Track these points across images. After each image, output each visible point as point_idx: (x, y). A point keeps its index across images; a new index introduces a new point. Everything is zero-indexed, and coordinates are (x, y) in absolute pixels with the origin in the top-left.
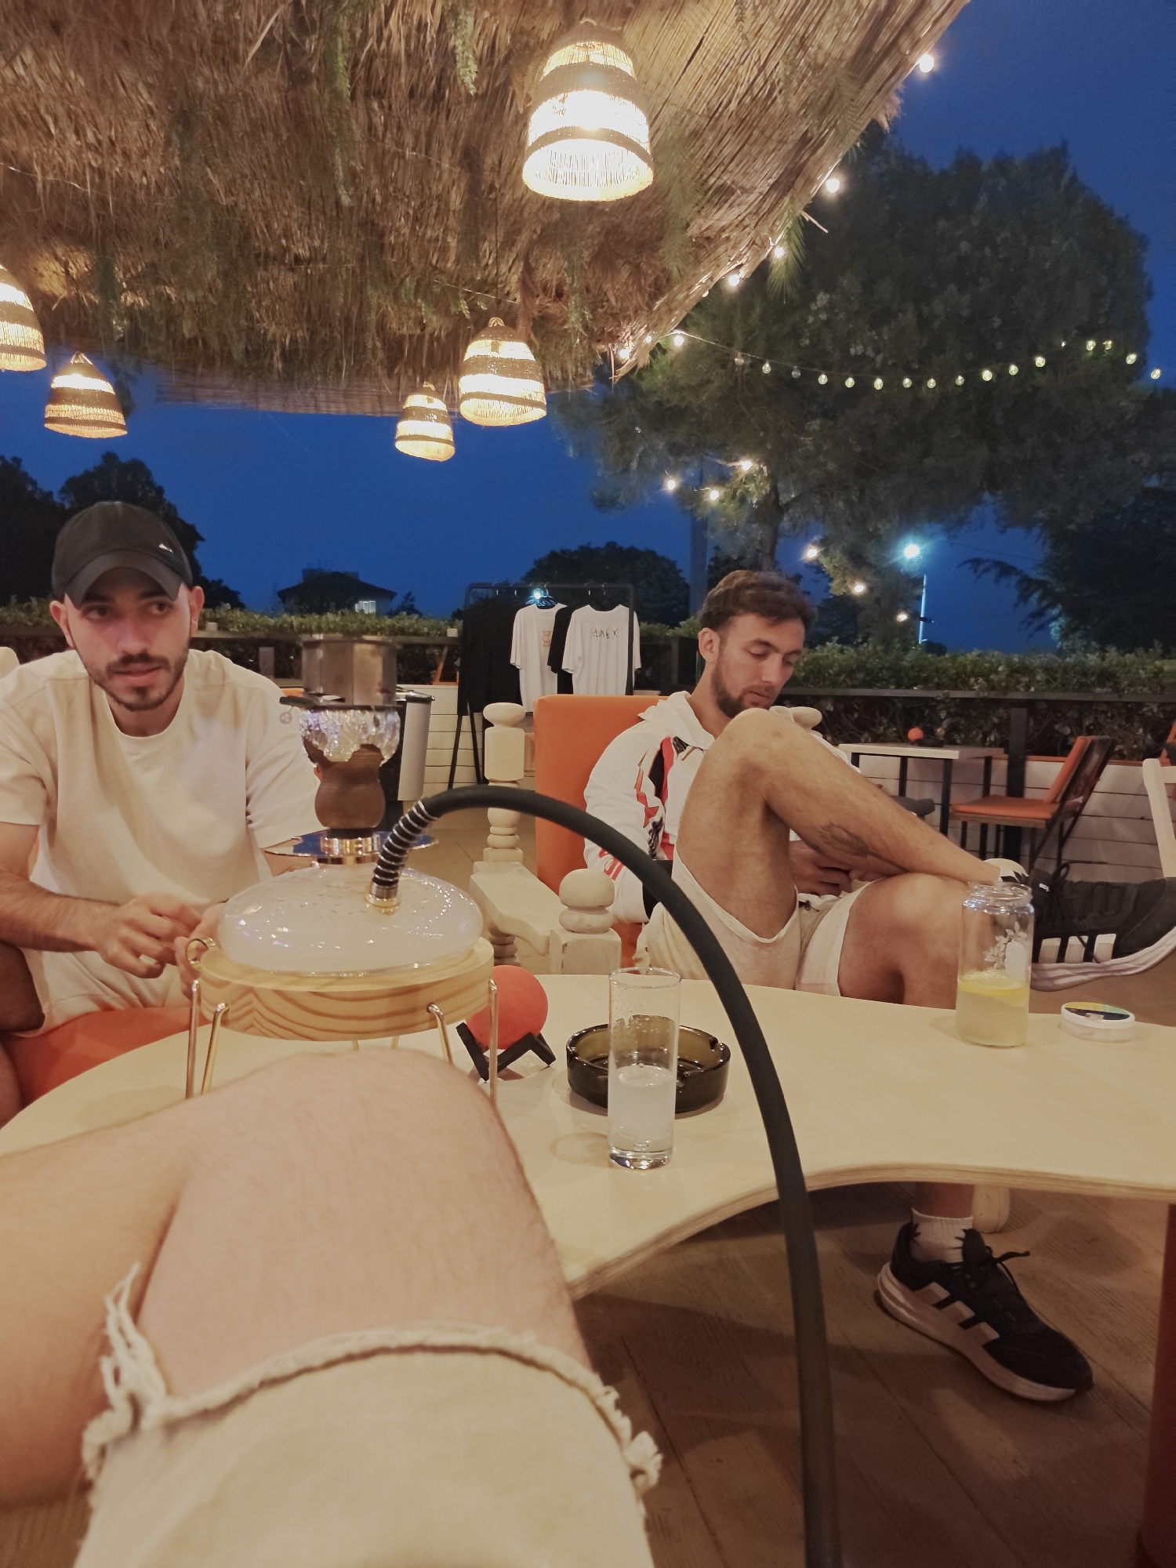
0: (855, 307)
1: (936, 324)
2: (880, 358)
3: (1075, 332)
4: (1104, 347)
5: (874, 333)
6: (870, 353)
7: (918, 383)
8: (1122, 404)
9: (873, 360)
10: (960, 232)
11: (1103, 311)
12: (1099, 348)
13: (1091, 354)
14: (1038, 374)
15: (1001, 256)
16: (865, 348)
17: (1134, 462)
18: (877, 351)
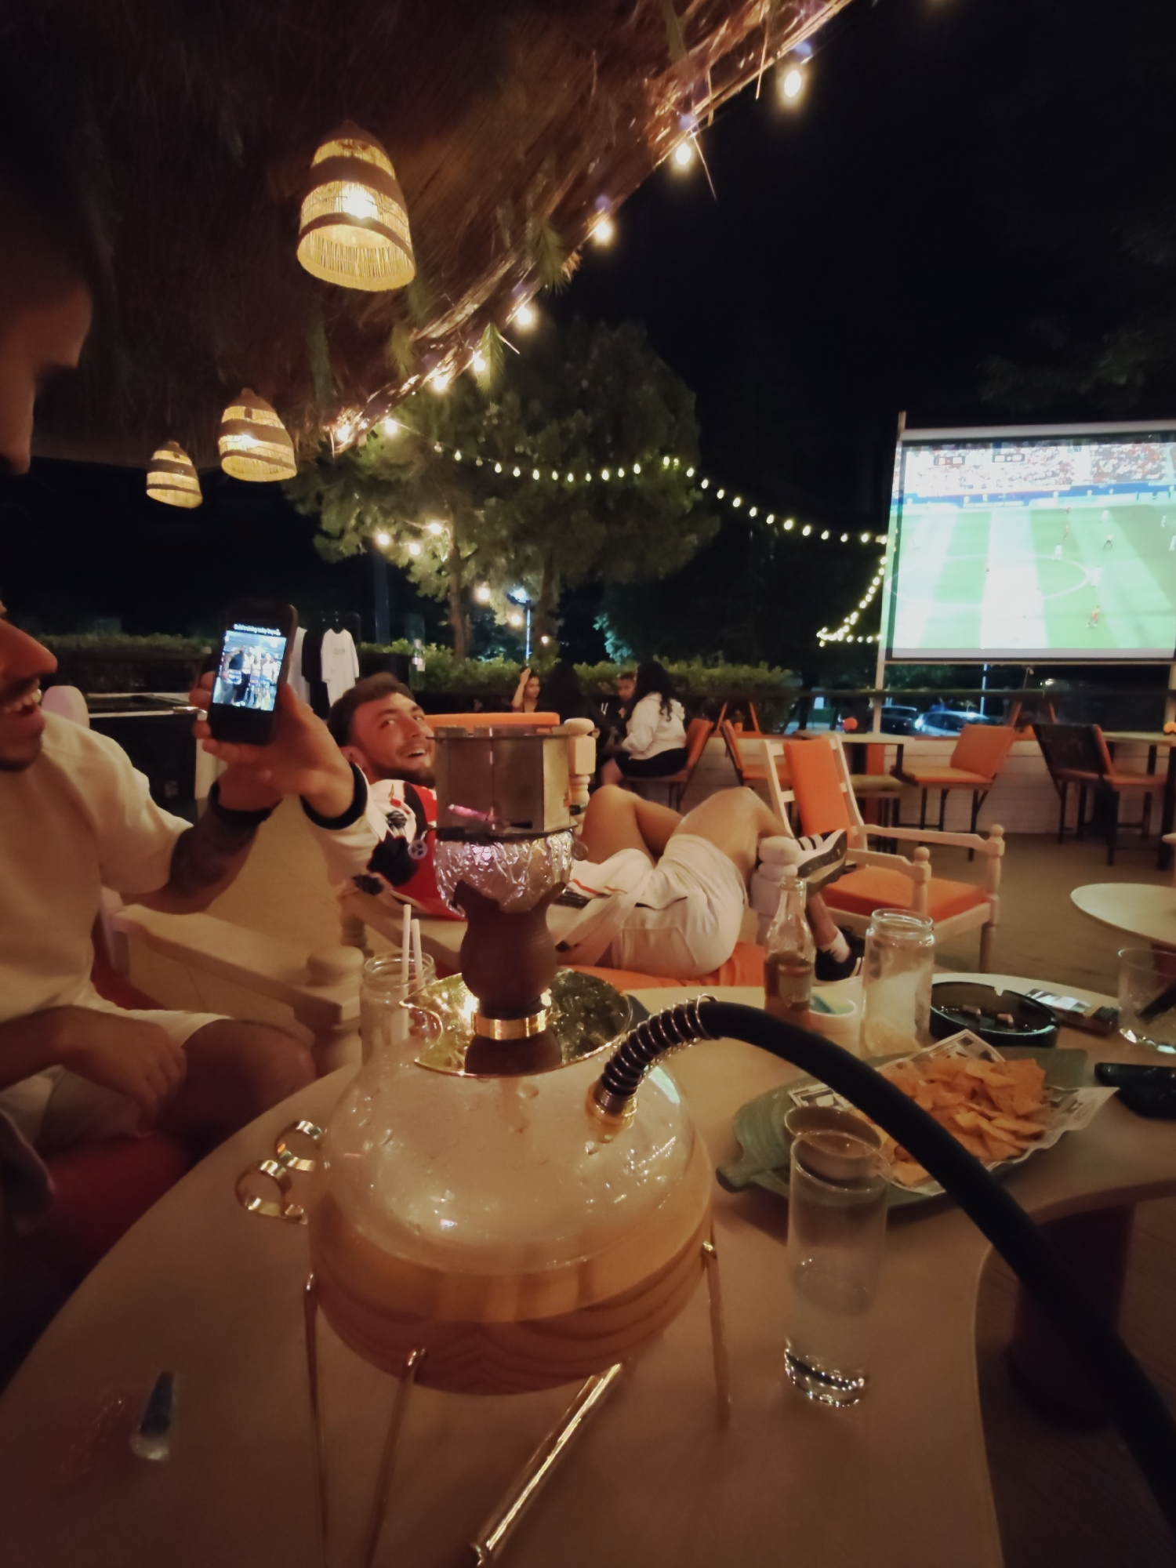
1: (572, 436)
2: (536, 456)
3: (659, 450)
4: (674, 463)
5: (530, 438)
6: (529, 452)
7: (562, 477)
8: (687, 503)
9: (529, 458)
10: (581, 373)
11: (674, 437)
13: (666, 467)
14: (636, 478)
15: (609, 393)
16: (525, 448)
17: (690, 541)
18: (534, 451)
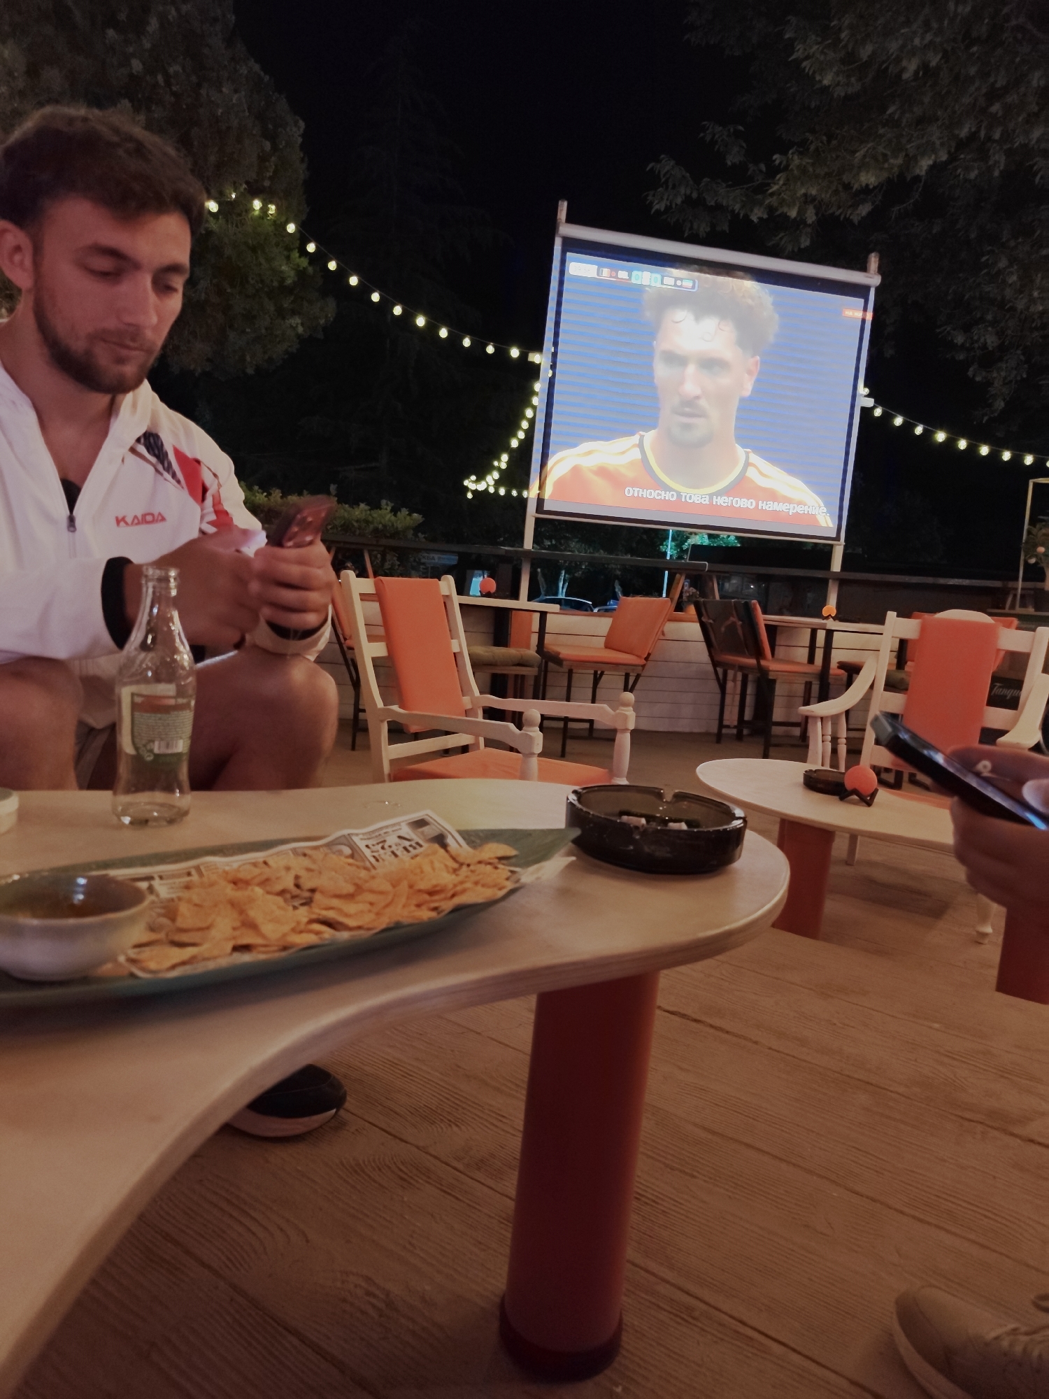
0: (20, 84)
3: (244, 186)
4: (268, 209)
8: (283, 268)
10: (131, 50)
11: (268, 174)
12: (264, 210)
13: (257, 213)
15: (174, 89)
17: (291, 326)
